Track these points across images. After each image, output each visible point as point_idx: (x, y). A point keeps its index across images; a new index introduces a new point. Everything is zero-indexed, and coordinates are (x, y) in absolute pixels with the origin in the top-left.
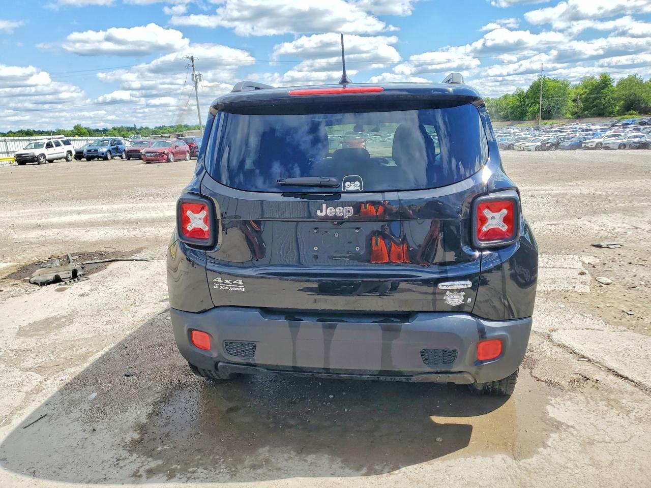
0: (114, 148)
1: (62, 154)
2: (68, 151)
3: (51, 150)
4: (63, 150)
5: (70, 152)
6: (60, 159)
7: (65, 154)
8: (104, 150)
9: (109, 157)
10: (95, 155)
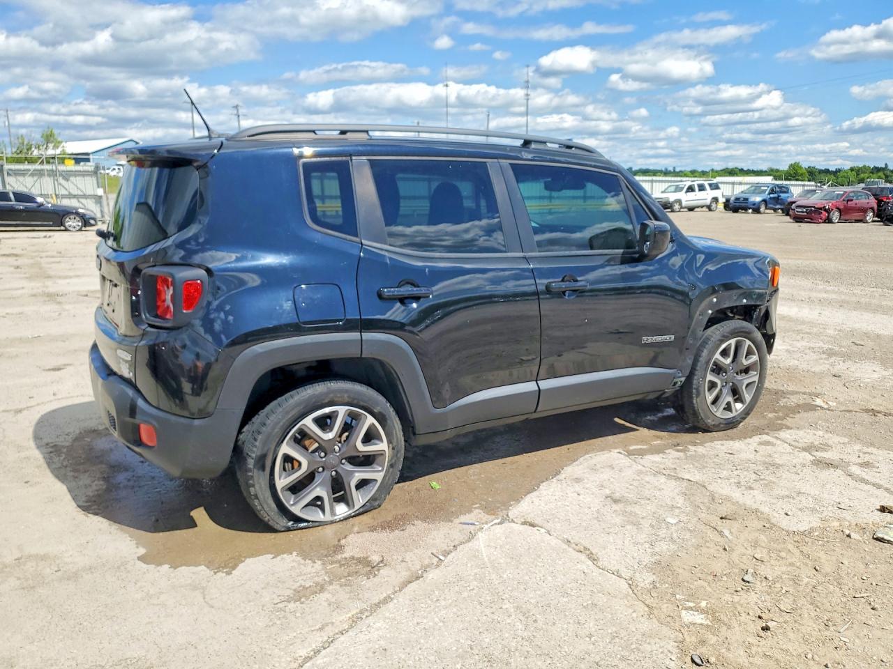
0: (774, 198)
1: (705, 201)
2: (713, 198)
3: (691, 195)
4: (708, 195)
5: (716, 200)
6: (702, 207)
7: (708, 202)
8: (758, 199)
9: (762, 209)
10: (743, 204)
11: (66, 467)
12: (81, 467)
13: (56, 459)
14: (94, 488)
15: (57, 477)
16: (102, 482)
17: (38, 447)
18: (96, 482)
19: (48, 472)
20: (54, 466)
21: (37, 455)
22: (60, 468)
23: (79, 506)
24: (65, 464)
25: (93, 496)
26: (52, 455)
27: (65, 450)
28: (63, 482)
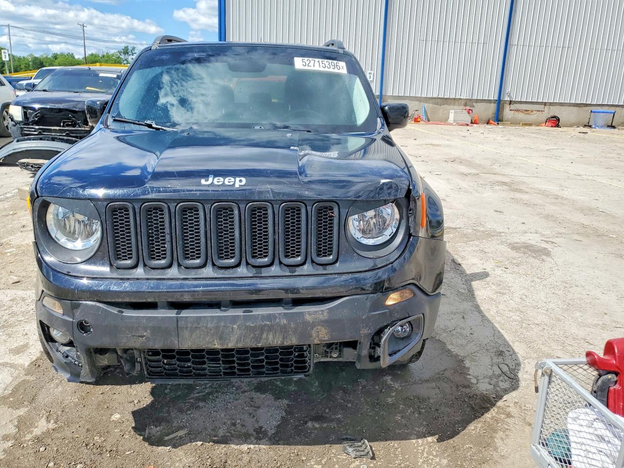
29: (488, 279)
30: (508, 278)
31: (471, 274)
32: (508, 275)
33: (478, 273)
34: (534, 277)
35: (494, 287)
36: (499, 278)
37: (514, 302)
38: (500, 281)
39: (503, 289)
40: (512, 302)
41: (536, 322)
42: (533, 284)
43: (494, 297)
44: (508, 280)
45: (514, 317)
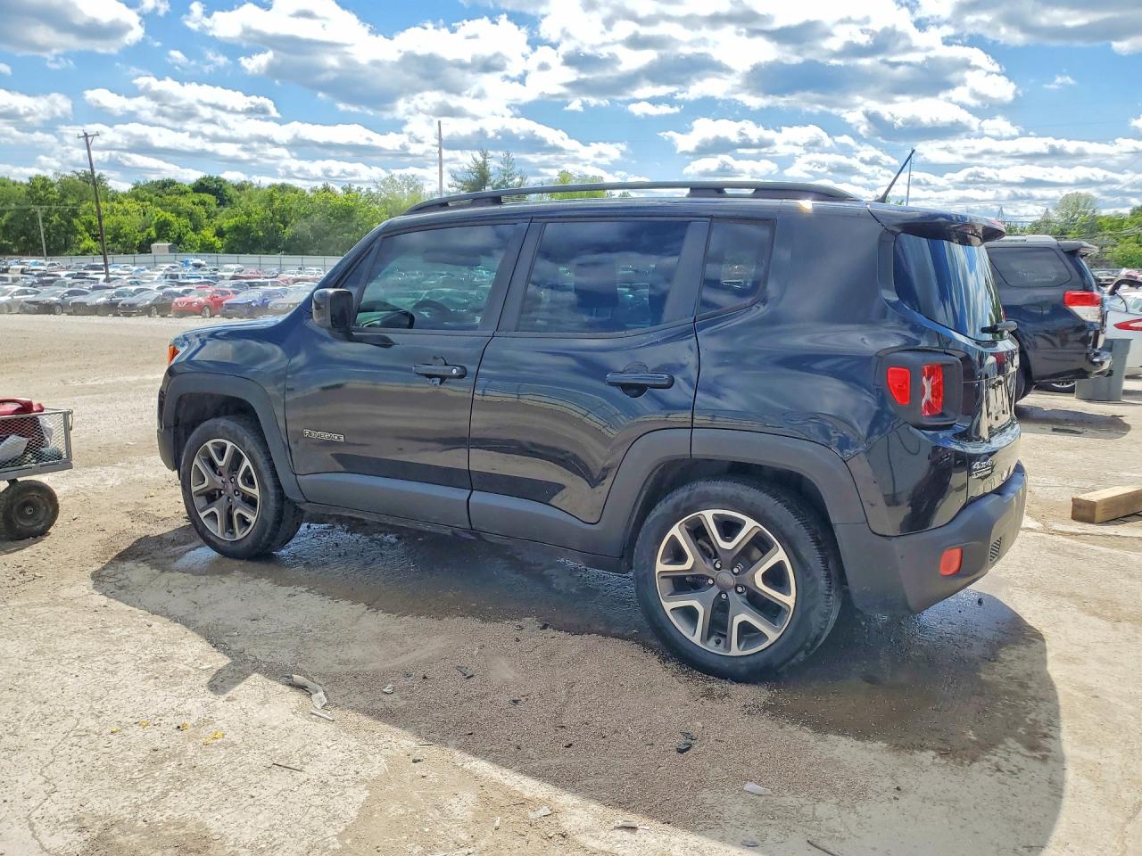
11: (1033, 698)
12: (1014, 687)
13: (1043, 717)
14: (1015, 653)
15: (1052, 687)
16: (1002, 656)
17: (1061, 760)
18: (1008, 658)
19: (1062, 701)
20: (1050, 706)
21: (1069, 742)
22: (1042, 699)
23: (1043, 640)
24: (1031, 704)
25: (1022, 644)
26: (1045, 730)
27: (1020, 730)
28: (1049, 675)
29: (205, 679)
30: (162, 700)
31: (248, 675)
32: (168, 707)
33: (236, 683)
34: (97, 730)
35: (181, 667)
36: (183, 689)
37: (127, 653)
38: (176, 685)
39: (159, 670)
40: (131, 651)
41: (79, 636)
42: (98, 707)
43: (170, 649)
44: (161, 693)
45: (119, 629)
